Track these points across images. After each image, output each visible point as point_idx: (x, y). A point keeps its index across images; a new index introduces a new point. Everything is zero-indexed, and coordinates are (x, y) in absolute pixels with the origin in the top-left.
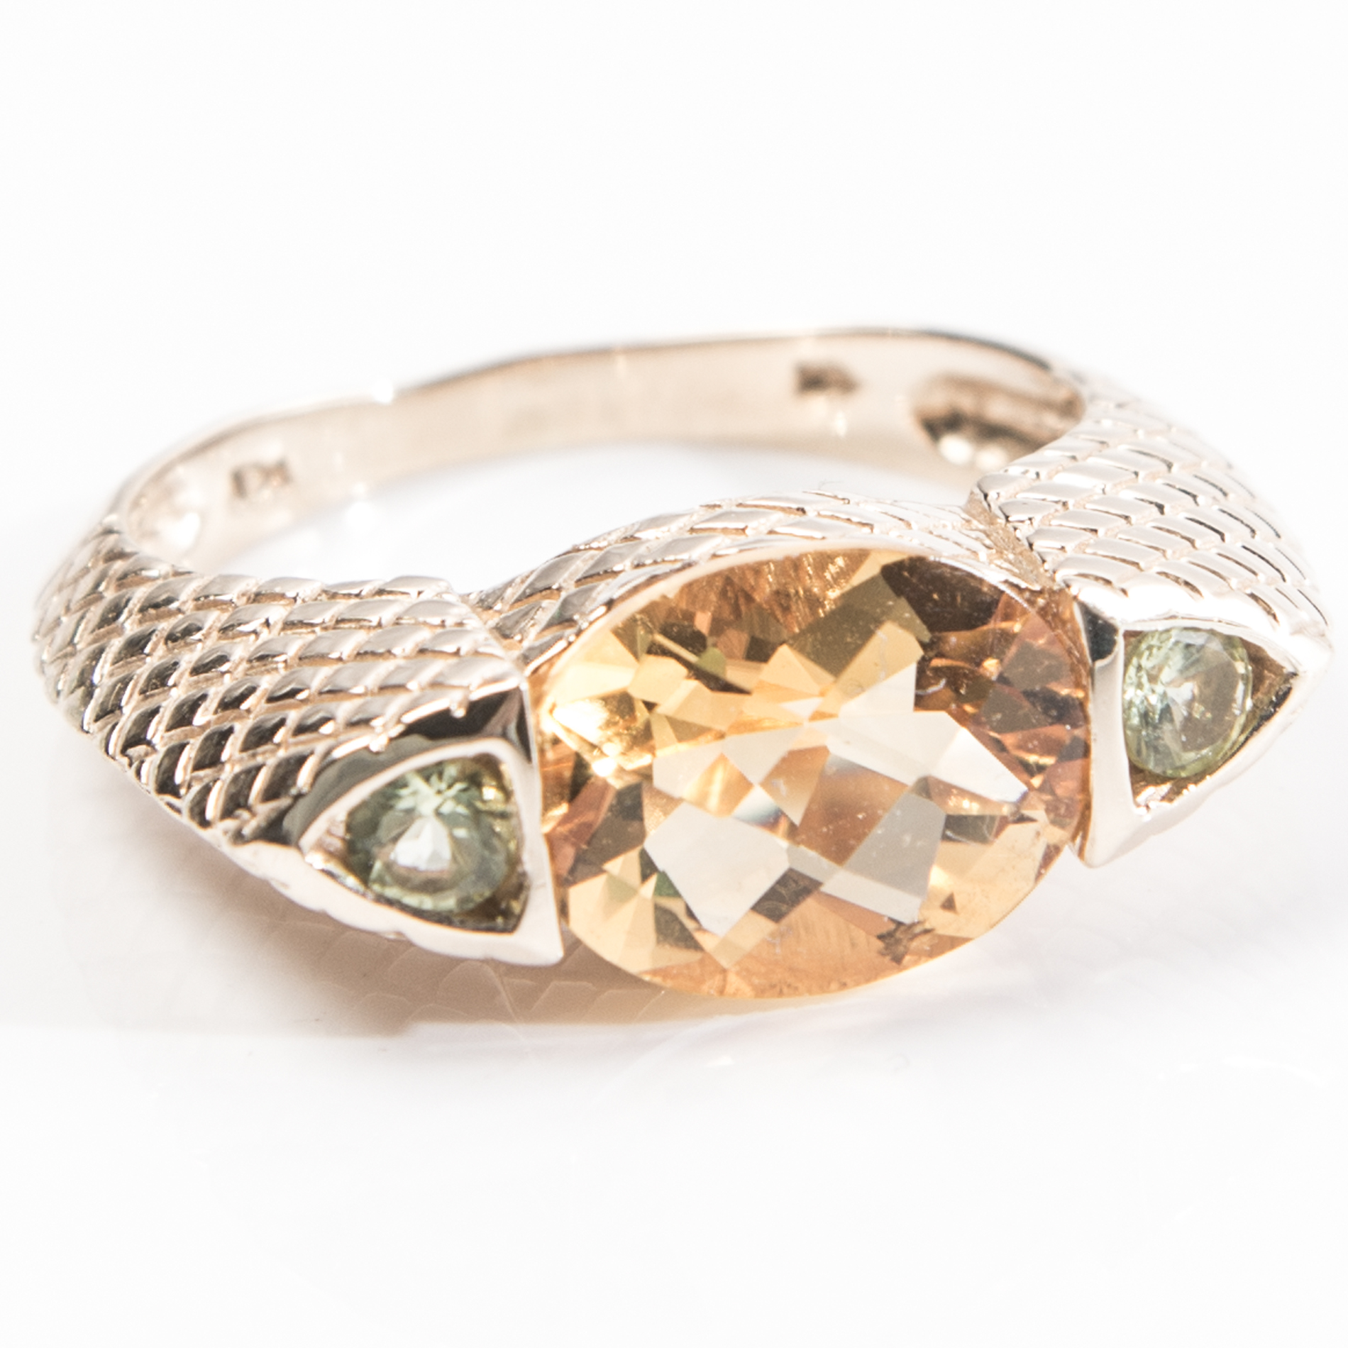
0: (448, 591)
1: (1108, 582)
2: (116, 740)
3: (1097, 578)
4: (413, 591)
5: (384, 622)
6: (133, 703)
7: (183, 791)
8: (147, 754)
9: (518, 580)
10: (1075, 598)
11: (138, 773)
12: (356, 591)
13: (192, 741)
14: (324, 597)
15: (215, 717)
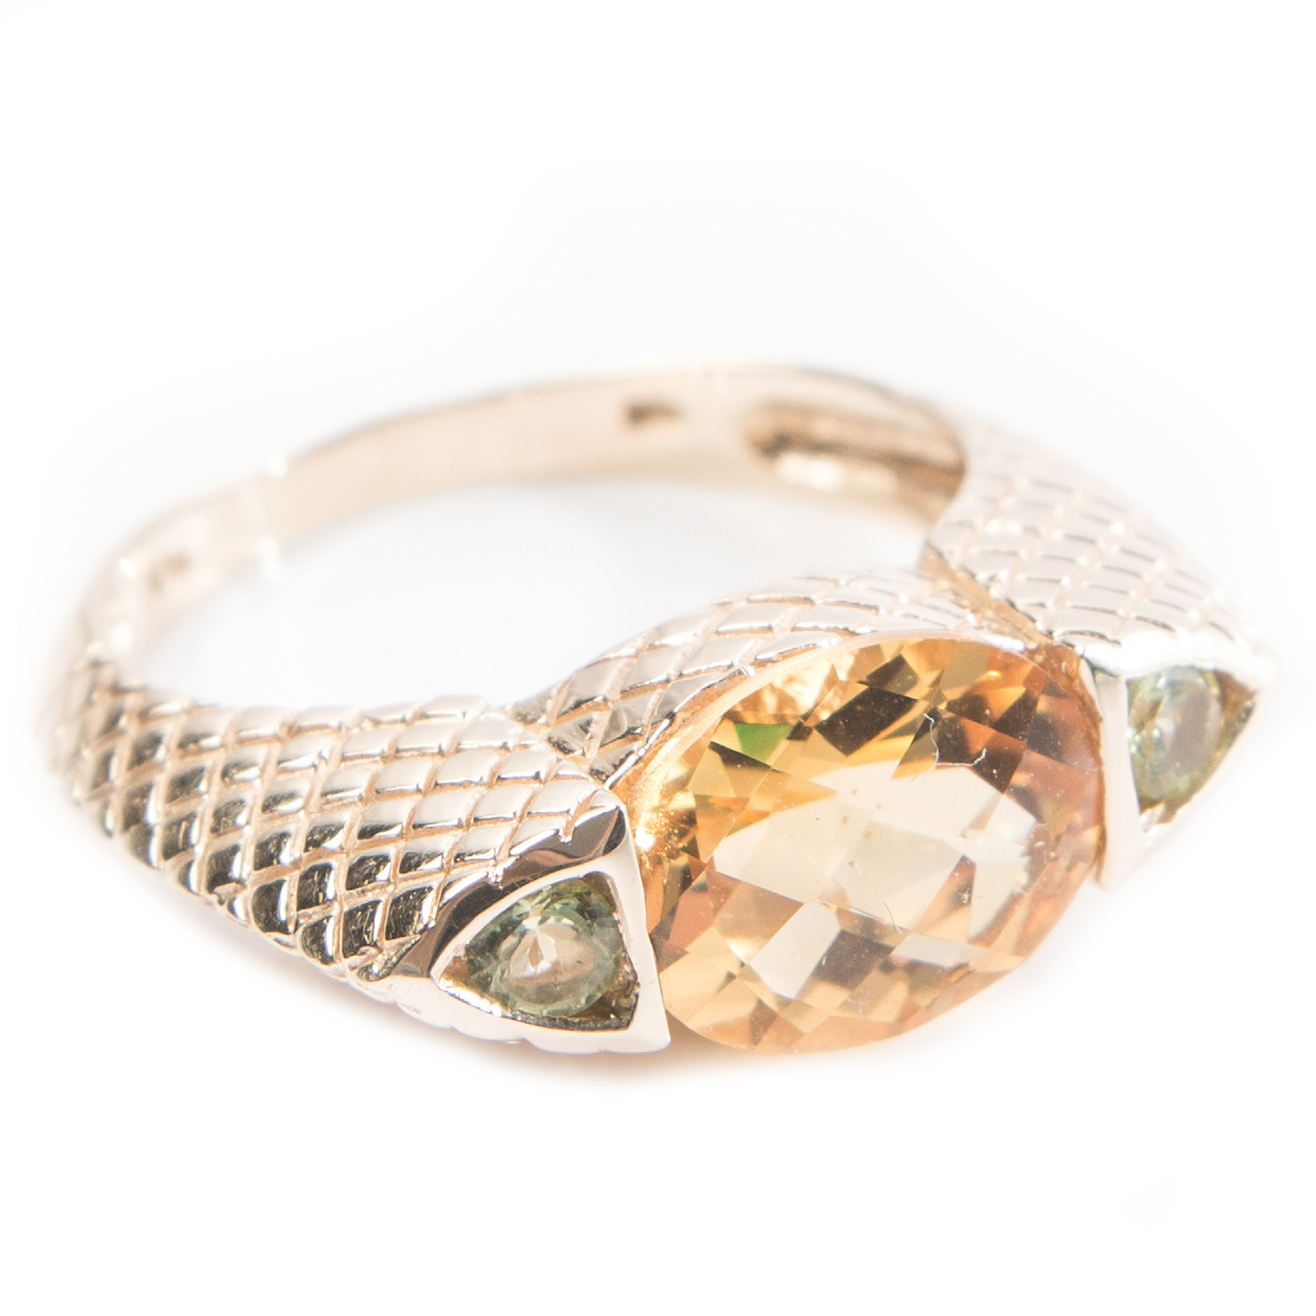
0: (488, 709)
1: (1102, 637)
2: (197, 876)
3: (1092, 634)
4: (458, 712)
5: (444, 747)
6: (204, 840)
7: (291, 928)
8: (236, 891)
9: (554, 692)
10: (1082, 657)
11: (231, 909)
12: (398, 716)
13: (286, 878)
14: (368, 725)
15: (305, 855)
